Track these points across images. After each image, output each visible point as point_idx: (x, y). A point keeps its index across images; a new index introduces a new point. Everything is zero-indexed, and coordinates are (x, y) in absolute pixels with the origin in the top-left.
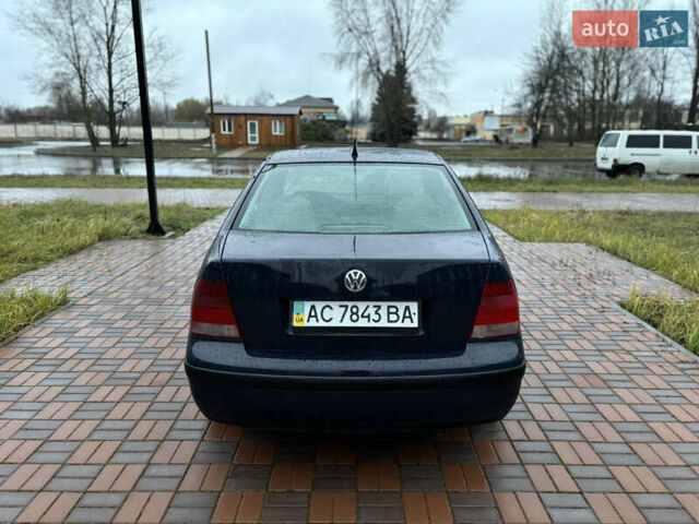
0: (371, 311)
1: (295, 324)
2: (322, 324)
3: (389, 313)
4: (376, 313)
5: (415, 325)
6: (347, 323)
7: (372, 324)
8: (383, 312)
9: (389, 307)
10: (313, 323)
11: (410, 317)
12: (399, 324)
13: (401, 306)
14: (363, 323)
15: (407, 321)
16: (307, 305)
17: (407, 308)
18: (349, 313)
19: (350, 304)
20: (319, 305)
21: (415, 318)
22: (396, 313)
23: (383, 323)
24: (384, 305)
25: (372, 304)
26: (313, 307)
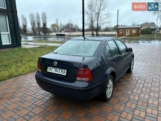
0: (59, 70)
1: (47, 71)
2: (51, 72)
3: (62, 71)
4: (59, 71)
5: (65, 75)
6: (55, 72)
7: (58, 73)
8: (61, 71)
9: (62, 70)
10: (50, 71)
11: (65, 73)
12: (62, 74)
13: (64, 70)
14: (57, 73)
15: (64, 73)
16: (50, 67)
17: (65, 71)
18: (55, 70)
19: (56, 69)
20: (51, 68)
21: (66, 73)
22: (63, 72)
23: (60, 73)
24: (61, 70)
25: (59, 69)
26: (50, 68)
